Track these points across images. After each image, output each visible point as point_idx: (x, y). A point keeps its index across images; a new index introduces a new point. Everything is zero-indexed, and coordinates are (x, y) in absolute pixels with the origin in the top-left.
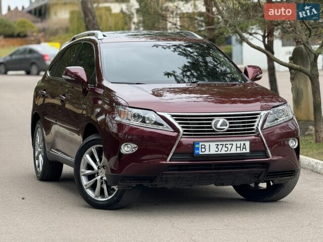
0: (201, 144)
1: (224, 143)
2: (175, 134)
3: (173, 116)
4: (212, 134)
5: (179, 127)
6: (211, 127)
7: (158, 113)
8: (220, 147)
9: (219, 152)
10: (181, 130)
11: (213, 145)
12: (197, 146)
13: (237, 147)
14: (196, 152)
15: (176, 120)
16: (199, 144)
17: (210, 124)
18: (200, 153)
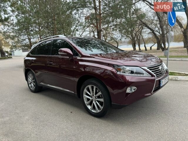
1: (166, 78)
2: (153, 78)
3: (148, 68)
5: (153, 73)
6: (160, 72)
7: (142, 67)
8: (165, 80)
9: (165, 83)
10: (155, 75)
12: (161, 82)
15: (150, 70)
18: (161, 85)
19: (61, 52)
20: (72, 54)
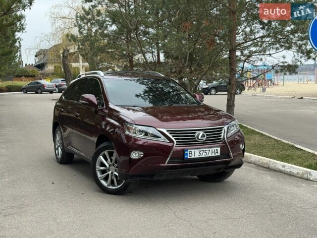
0: (189, 151)
1: (204, 150)
2: (171, 144)
3: (168, 131)
4: (196, 143)
5: (173, 139)
6: (194, 139)
7: (157, 129)
8: (201, 152)
9: (201, 156)
10: (175, 141)
11: (197, 151)
12: (186, 152)
14: (186, 156)
15: (170, 133)
16: (187, 151)
17: (194, 136)
18: (189, 157)
19: (82, 100)
20: (96, 103)
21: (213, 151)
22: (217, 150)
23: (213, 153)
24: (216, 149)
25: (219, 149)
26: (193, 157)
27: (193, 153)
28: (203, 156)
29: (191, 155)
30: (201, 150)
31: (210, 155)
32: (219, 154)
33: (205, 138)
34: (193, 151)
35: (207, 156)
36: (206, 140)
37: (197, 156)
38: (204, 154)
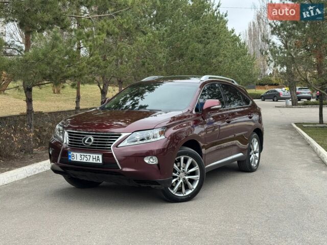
0: (71, 153)
1: (85, 154)
4: (83, 147)
6: (81, 142)
8: (83, 157)
9: (82, 161)
11: (78, 154)
12: (69, 154)
13: (93, 158)
14: (70, 158)
18: (72, 160)
21: (94, 157)
22: (98, 157)
23: (94, 160)
24: (97, 155)
25: (100, 156)
26: (75, 160)
27: (75, 156)
28: (84, 161)
29: (73, 158)
30: (82, 154)
31: (91, 161)
32: (101, 162)
33: (91, 143)
34: (75, 154)
35: (88, 161)
36: (92, 146)
37: (78, 160)
38: (85, 159)
